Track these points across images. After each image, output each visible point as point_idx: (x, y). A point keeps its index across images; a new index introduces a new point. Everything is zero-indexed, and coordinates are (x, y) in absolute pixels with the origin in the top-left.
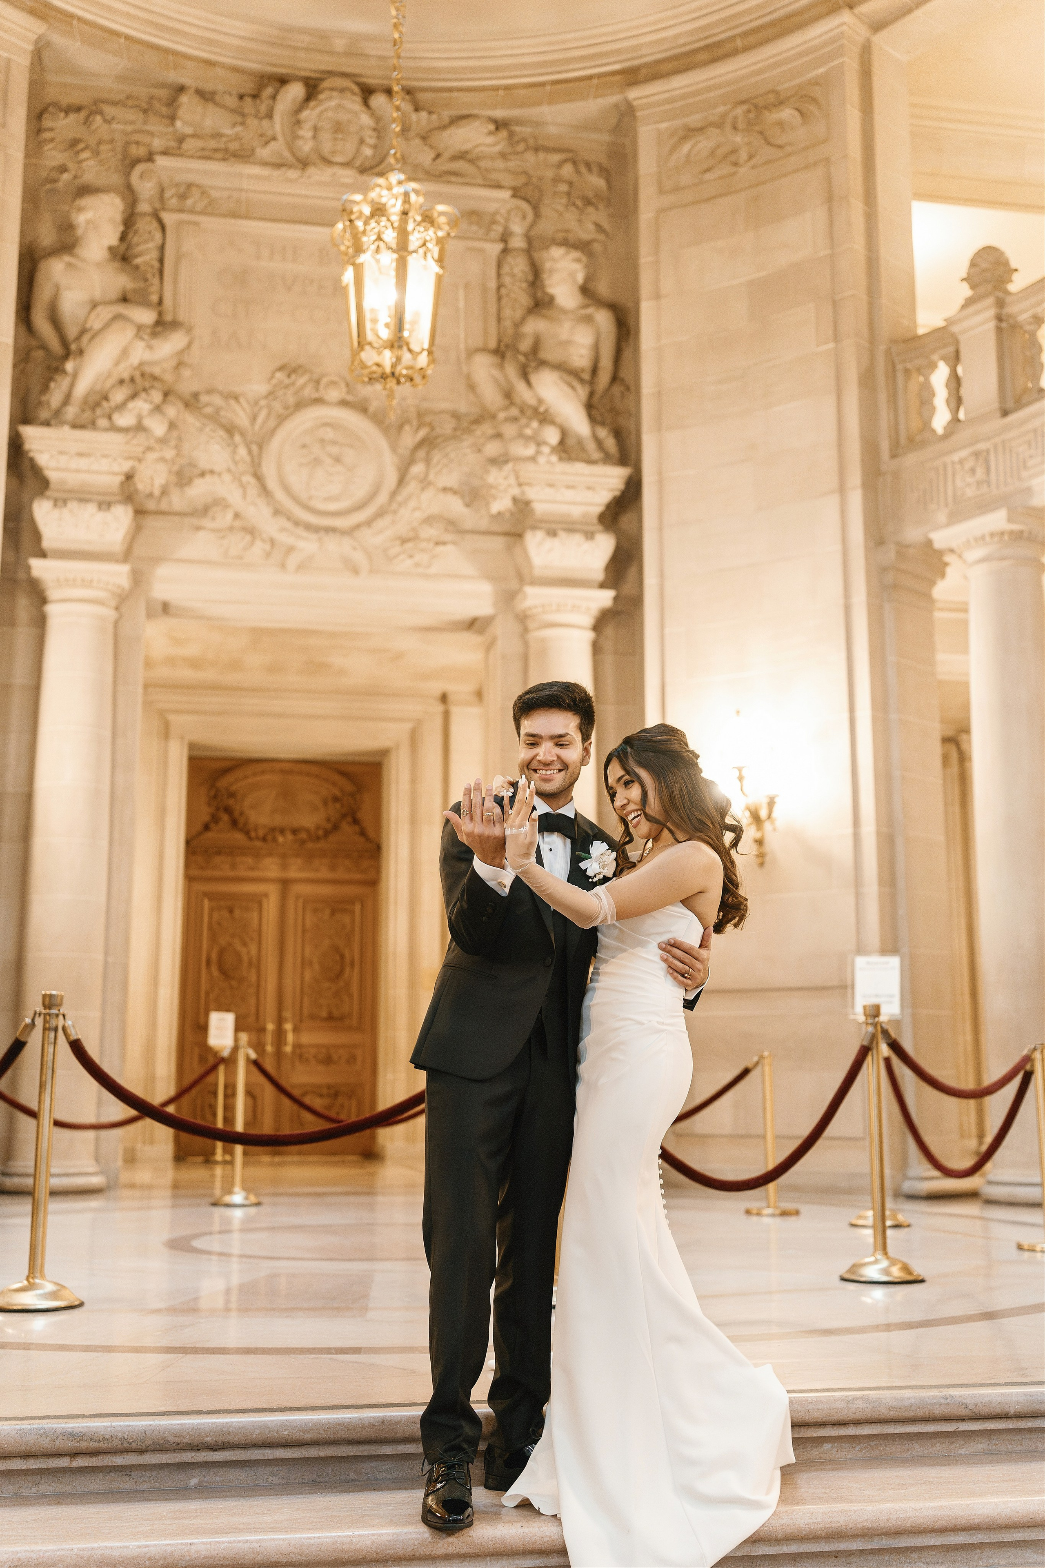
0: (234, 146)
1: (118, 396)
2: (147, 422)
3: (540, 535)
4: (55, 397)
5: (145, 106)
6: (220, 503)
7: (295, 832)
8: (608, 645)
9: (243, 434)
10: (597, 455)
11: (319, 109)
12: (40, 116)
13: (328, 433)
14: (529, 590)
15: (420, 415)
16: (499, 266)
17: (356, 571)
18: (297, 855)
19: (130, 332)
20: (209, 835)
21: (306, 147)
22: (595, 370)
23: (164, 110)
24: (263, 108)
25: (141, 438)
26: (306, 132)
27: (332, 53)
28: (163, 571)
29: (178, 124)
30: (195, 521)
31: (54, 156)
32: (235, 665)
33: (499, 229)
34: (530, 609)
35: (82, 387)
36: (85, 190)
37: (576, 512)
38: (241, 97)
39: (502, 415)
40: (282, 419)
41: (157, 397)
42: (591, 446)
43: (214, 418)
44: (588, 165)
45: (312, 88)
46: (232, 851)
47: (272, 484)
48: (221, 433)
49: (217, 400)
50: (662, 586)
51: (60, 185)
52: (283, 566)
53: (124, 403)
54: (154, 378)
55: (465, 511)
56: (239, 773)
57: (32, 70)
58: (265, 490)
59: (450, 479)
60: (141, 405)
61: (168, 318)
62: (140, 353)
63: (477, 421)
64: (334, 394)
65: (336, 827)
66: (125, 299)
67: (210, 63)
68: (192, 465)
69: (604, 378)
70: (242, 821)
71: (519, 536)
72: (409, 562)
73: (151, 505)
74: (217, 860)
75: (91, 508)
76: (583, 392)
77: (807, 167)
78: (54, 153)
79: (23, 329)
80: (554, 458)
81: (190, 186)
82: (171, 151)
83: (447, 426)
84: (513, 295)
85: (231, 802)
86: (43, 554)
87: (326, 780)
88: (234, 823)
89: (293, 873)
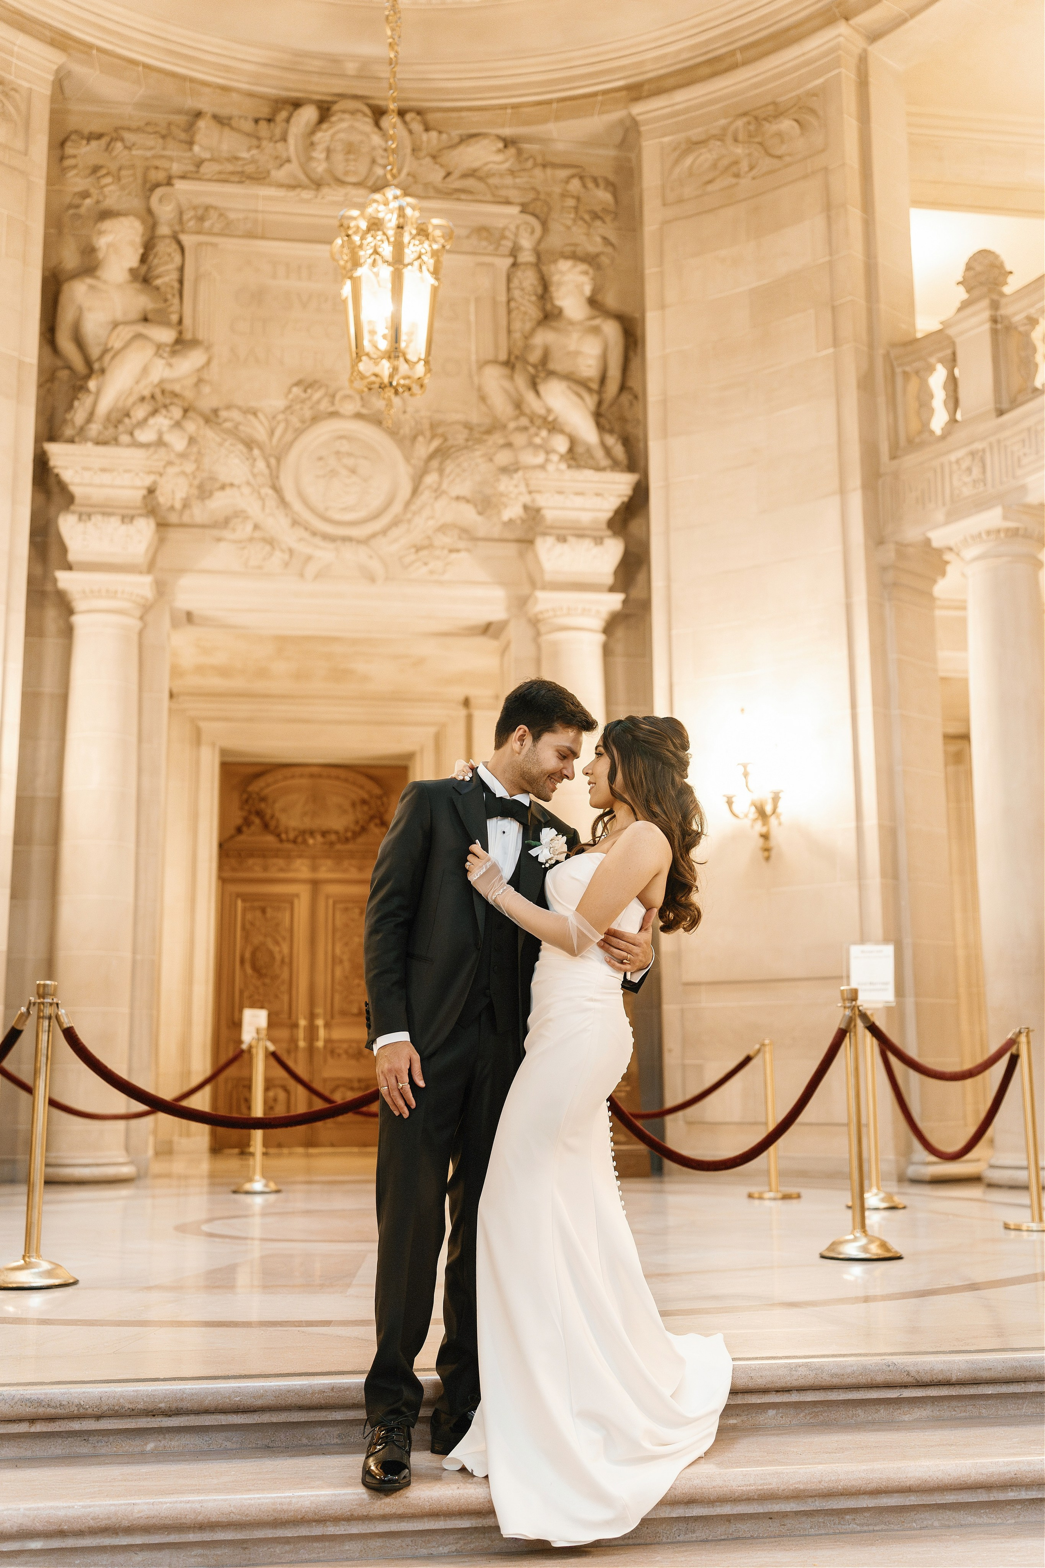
0: (250, 169)
1: (140, 413)
2: (167, 438)
3: (550, 540)
4: (79, 415)
5: (164, 132)
6: (239, 514)
7: (324, 834)
8: (619, 648)
9: (261, 448)
10: (605, 462)
11: (331, 132)
12: (63, 144)
13: (344, 446)
14: (540, 595)
15: (433, 426)
16: (509, 280)
17: (372, 579)
18: (328, 857)
19: (150, 351)
20: (242, 838)
21: (320, 168)
22: (603, 380)
23: (183, 136)
24: (278, 131)
25: (162, 452)
26: (319, 154)
27: (344, 76)
28: (186, 582)
29: (196, 148)
30: (216, 533)
31: (76, 182)
32: (262, 673)
33: (508, 244)
34: (541, 613)
35: (105, 405)
36: (106, 215)
37: (586, 518)
38: (256, 121)
39: (512, 425)
40: (299, 433)
41: (177, 413)
42: (599, 454)
43: (234, 433)
44: (595, 180)
45: (325, 111)
46: (263, 853)
47: (290, 495)
48: (241, 447)
49: (235, 415)
50: (668, 588)
51: (83, 210)
52: (302, 575)
53: (145, 420)
54: (175, 395)
55: (479, 519)
56: (269, 778)
57: (53, 99)
58: (283, 502)
59: (464, 488)
60: (161, 421)
61: (188, 336)
62: (159, 371)
63: (489, 432)
64: (349, 408)
65: (364, 829)
66: (145, 319)
67: (225, 89)
68: (213, 479)
69: (612, 387)
70: (273, 824)
71: (531, 542)
72: (424, 570)
73: (173, 518)
74: (250, 862)
75: (115, 521)
76: (591, 401)
77: (805, 177)
78: (78, 180)
79: (47, 350)
80: (563, 466)
81: (207, 208)
82: (189, 175)
83: (460, 437)
84: (523, 308)
85: (263, 805)
86: (69, 567)
87: (354, 783)
88: (266, 826)
89: (323, 874)
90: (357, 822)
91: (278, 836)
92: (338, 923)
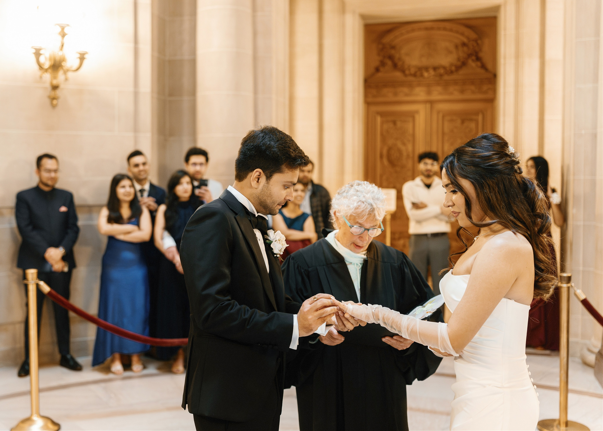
7: (435, 69)
18: (438, 85)
20: (379, 74)
46: (394, 84)
56: (397, 33)
65: (464, 64)
70: (400, 64)
74: (385, 90)
85: (393, 52)
87: (457, 32)
88: (395, 66)
89: (435, 96)
90: (459, 59)
91: (403, 71)
92: (446, 130)
